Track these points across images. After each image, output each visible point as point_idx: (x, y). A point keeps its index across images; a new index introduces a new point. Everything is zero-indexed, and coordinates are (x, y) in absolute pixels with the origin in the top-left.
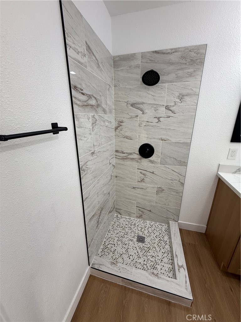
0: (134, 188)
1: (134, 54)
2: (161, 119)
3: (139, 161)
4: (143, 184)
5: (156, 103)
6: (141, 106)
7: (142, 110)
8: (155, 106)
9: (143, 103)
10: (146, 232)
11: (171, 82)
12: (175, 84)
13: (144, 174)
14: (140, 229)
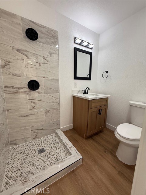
0: (27, 116)
1: (16, 15)
2: (41, 64)
3: (29, 93)
4: (34, 110)
5: (36, 53)
7: (26, 56)
8: (36, 55)
9: (27, 51)
10: (43, 145)
11: (44, 43)
12: (47, 45)
13: (34, 103)
14: (38, 146)
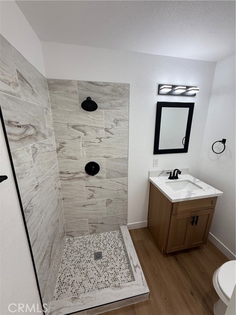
0: (84, 206)
1: (71, 81)
2: (102, 139)
3: (87, 179)
4: (93, 200)
5: (96, 125)
6: (82, 128)
7: (83, 132)
8: (95, 128)
9: (84, 126)
10: (101, 246)
11: (107, 109)
12: (111, 110)
13: (92, 191)
14: (95, 245)
